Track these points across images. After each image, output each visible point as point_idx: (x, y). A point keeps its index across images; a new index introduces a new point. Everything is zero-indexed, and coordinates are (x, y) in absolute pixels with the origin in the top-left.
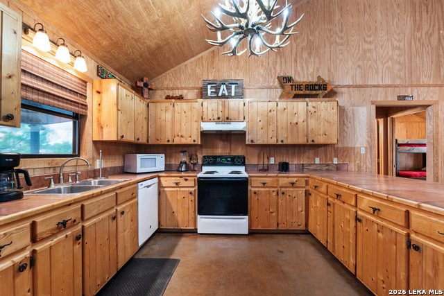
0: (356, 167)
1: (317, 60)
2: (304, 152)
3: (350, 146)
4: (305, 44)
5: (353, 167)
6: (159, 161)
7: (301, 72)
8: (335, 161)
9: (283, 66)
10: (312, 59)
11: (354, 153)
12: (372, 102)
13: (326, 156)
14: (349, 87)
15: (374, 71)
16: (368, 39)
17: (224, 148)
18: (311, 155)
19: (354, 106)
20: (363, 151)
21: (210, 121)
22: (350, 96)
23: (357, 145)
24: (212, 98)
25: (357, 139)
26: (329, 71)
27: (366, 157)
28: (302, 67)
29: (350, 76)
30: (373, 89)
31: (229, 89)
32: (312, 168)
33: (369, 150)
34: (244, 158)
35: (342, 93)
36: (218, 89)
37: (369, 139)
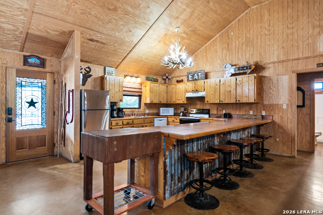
0: (280, 118)
1: (252, 49)
2: (243, 107)
3: (275, 103)
4: (244, 40)
5: (277, 117)
6: (171, 111)
7: (241, 58)
8: (264, 113)
9: (231, 57)
10: (248, 49)
11: (278, 108)
12: (292, 71)
13: (257, 110)
14: (274, 63)
15: (296, 48)
16: (290, 26)
17: (200, 105)
18: (247, 109)
19: (278, 75)
20: (285, 107)
21: (189, 92)
22: (275, 69)
23: (281, 102)
24: (191, 81)
25: (280, 99)
26: (260, 54)
27: (287, 111)
28: (242, 55)
29: (276, 55)
30: (294, 62)
31: (198, 75)
32: (245, 117)
33: (290, 106)
34: (209, 110)
35: (269, 68)
36: (193, 76)
37: (290, 98)
